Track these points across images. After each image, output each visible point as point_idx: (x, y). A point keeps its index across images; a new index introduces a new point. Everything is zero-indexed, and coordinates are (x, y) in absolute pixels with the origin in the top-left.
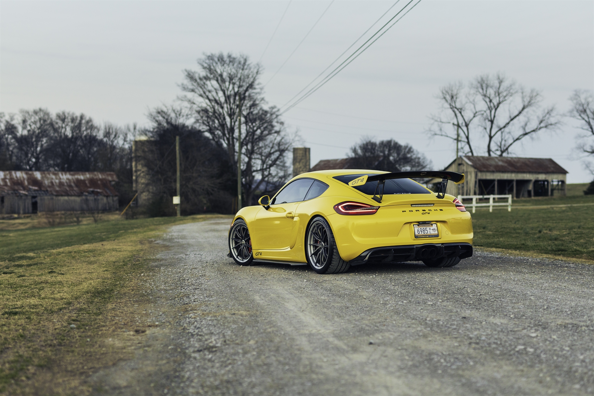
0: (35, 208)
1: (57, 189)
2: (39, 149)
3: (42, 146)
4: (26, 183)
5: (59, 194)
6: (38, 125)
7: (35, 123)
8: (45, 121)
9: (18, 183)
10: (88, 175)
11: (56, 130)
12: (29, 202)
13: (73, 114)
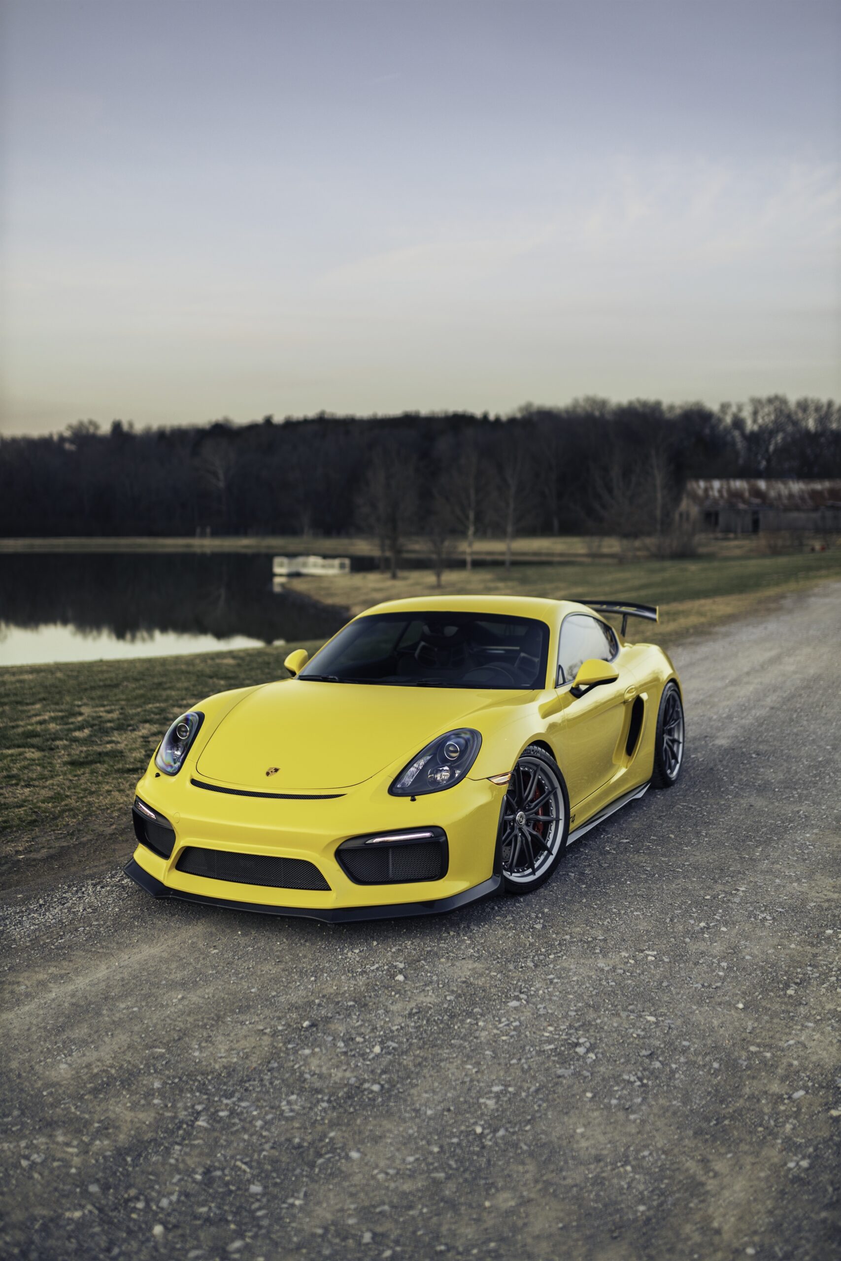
0: (755, 526)
1: (785, 501)
2: (772, 448)
3: (776, 444)
4: (747, 494)
5: (787, 509)
6: (773, 417)
7: (769, 414)
8: (781, 411)
9: (736, 495)
10: (827, 484)
11: (795, 423)
12: (748, 520)
13: (818, 401)
